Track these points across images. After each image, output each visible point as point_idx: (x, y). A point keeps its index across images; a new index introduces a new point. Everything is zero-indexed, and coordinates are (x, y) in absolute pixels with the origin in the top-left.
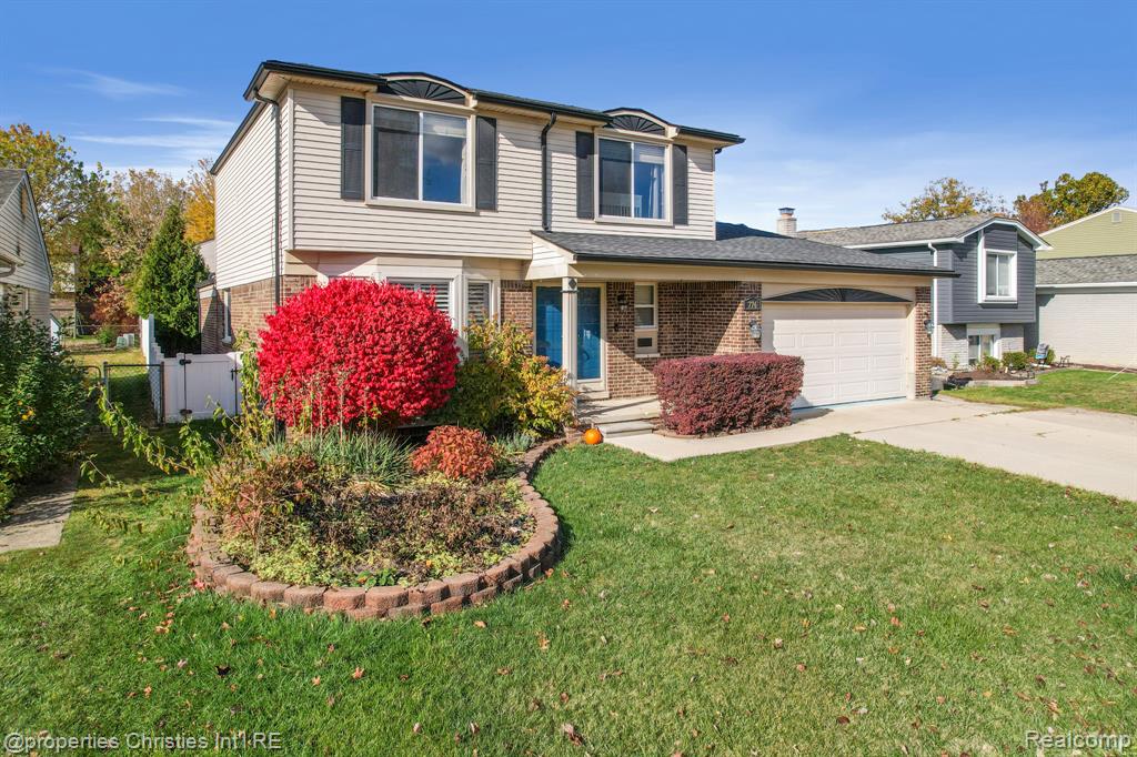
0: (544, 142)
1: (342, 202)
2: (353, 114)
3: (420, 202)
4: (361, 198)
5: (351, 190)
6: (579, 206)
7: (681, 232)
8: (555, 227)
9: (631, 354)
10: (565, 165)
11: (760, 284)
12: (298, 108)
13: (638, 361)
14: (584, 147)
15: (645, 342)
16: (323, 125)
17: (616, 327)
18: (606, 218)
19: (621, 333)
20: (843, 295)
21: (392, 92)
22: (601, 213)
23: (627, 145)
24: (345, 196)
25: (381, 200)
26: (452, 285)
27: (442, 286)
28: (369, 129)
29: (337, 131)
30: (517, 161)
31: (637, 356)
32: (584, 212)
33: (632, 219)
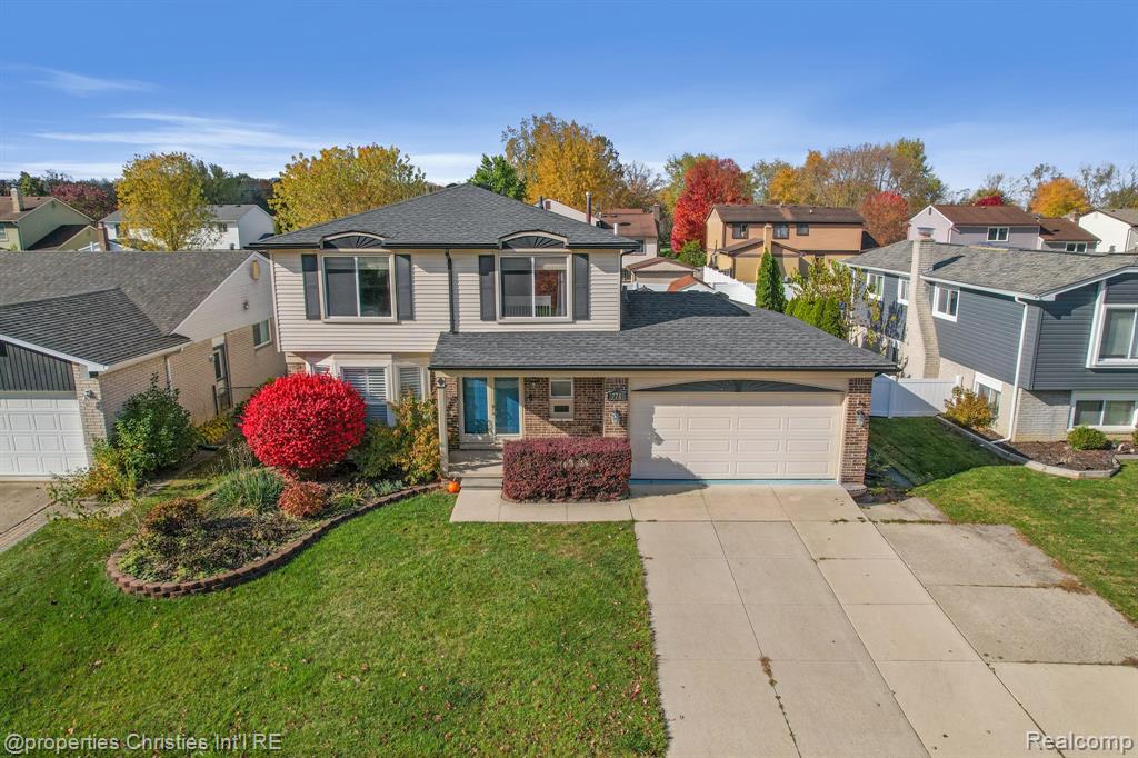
0: (450, 267)
1: (308, 321)
2: (309, 265)
3: (359, 318)
4: (319, 318)
5: (312, 314)
6: (482, 312)
7: (581, 326)
8: (463, 328)
9: (547, 417)
10: (469, 282)
11: (627, 379)
12: (276, 265)
13: (553, 423)
14: (485, 267)
15: (564, 409)
16: (291, 274)
17: (531, 397)
18: (507, 319)
19: (535, 402)
20: (738, 386)
21: (333, 247)
22: (504, 314)
23: (527, 260)
24: (309, 317)
25: (333, 318)
26: (386, 370)
27: (380, 371)
28: (320, 273)
29: (300, 276)
30: (429, 284)
31: (551, 420)
32: (487, 315)
33: (534, 318)
